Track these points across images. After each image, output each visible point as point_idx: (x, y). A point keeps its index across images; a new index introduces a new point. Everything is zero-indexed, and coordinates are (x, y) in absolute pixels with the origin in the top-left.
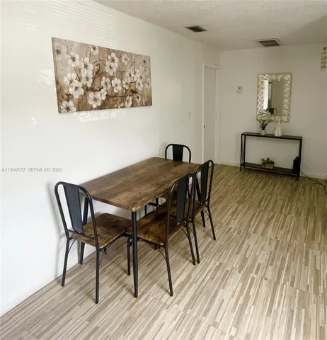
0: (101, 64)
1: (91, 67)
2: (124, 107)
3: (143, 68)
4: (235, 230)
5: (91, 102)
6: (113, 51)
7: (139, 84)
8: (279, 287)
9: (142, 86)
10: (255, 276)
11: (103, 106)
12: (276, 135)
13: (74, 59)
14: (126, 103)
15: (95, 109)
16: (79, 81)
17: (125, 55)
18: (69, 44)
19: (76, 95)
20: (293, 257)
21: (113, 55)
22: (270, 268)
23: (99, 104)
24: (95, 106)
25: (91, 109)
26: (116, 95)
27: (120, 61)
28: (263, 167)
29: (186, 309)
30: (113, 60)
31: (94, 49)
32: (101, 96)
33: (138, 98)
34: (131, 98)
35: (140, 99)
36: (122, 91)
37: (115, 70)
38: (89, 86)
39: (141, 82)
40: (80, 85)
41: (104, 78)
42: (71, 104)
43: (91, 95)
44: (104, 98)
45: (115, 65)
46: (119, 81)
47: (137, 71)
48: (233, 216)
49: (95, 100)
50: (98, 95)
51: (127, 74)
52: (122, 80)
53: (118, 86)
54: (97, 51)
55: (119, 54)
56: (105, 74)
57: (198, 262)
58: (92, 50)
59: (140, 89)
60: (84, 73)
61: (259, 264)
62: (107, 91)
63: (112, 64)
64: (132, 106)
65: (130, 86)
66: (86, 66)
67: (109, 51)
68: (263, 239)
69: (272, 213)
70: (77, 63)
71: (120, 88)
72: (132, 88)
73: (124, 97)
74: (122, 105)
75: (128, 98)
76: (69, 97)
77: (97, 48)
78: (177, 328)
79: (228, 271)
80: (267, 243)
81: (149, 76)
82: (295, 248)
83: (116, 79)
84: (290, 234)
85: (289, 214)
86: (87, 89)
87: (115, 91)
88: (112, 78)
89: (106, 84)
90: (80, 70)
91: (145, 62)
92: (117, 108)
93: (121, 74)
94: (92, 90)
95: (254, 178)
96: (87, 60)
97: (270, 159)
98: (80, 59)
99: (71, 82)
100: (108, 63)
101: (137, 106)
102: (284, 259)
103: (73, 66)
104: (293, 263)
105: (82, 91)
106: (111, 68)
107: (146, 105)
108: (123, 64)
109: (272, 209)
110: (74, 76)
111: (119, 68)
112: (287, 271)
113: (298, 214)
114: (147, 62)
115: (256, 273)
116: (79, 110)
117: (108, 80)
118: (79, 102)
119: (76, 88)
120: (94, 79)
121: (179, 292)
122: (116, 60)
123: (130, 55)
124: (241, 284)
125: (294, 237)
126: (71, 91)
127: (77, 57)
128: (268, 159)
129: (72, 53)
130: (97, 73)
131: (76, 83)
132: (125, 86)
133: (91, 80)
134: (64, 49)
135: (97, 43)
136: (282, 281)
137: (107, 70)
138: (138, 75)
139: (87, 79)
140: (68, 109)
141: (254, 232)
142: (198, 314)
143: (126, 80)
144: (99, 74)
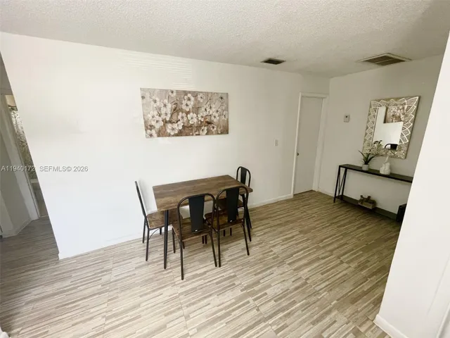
0: (178, 103)
1: (169, 106)
2: (199, 135)
3: (220, 104)
4: (274, 254)
5: (168, 131)
6: (190, 92)
7: (215, 117)
8: (263, 325)
9: (218, 118)
10: (252, 302)
11: (180, 134)
12: (382, 172)
13: (155, 101)
14: (201, 132)
15: (173, 136)
16: (160, 116)
17: (201, 95)
18: (152, 92)
19: (158, 126)
20: (306, 306)
21: (189, 95)
22: (273, 303)
23: (176, 132)
24: (172, 134)
25: (169, 135)
26: (191, 126)
27: (196, 100)
28: (359, 204)
29: (182, 294)
30: (189, 99)
31: (172, 92)
32: (179, 126)
33: (213, 128)
34: (206, 128)
35: (215, 129)
36: (197, 123)
37: (190, 107)
38: (168, 119)
39: (217, 115)
40: (160, 119)
41: (180, 113)
42: (153, 132)
43: (169, 126)
44: (181, 128)
45: (191, 103)
46: (195, 115)
47: (213, 106)
48: (283, 241)
49: (173, 129)
50: (175, 126)
51: (203, 109)
52: (197, 114)
53: (193, 119)
54: (175, 94)
55: (195, 94)
56: (182, 110)
57: (220, 266)
58: (170, 93)
59: (215, 120)
60: (163, 111)
61: (266, 294)
62: (183, 123)
63: (189, 103)
64: (207, 134)
65: (205, 119)
66: (165, 106)
67: (186, 93)
68: (292, 274)
69: (327, 254)
70: (158, 103)
71: (195, 120)
72: (207, 120)
73: (199, 127)
74: (197, 133)
75: (203, 128)
76: (152, 127)
77: (175, 91)
78: (165, 302)
79: (234, 284)
80: (293, 279)
81: (227, 109)
82: (318, 300)
83: (191, 114)
84: (327, 283)
85: (348, 263)
86: (165, 122)
87: (191, 122)
88: (188, 113)
89: (182, 117)
90: (160, 109)
91: (222, 98)
92: (193, 135)
93: (196, 109)
94: (170, 122)
95: (343, 212)
96: (166, 101)
97: (372, 198)
98: (160, 101)
99: (153, 117)
100: (184, 102)
101: (212, 134)
102: (294, 303)
103: (155, 106)
104: (300, 312)
105: (162, 123)
106: (187, 105)
107: (222, 133)
108: (199, 102)
109: (331, 251)
110: (156, 113)
111: (195, 105)
112: (285, 316)
113: (362, 267)
114: (225, 98)
115: (255, 300)
116: (159, 136)
117: (184, 115)
118: (160, 131)
119: (157, 121)
120: (172, 115)
121: (188, 280)
122: (192, 99)
123: (207, 94)
124: (234, 301)
125: (330, 288)
126: (153, 123)
127: (158, 99)
128: (369, 197)
129: (154, 97)
130: (174, 110)
131: (157, 118)
132: (200, 119)
133: (169, 116)
134: (147, 95)
135: (175, 88)
136: (270, 322)
137: (184, 107)
138: (214, 110)
139: (166, 114)
140: (151, 135)
141: (289, 264)
142: (185, 302)
143: (201, 114)
144: (176, 110)
